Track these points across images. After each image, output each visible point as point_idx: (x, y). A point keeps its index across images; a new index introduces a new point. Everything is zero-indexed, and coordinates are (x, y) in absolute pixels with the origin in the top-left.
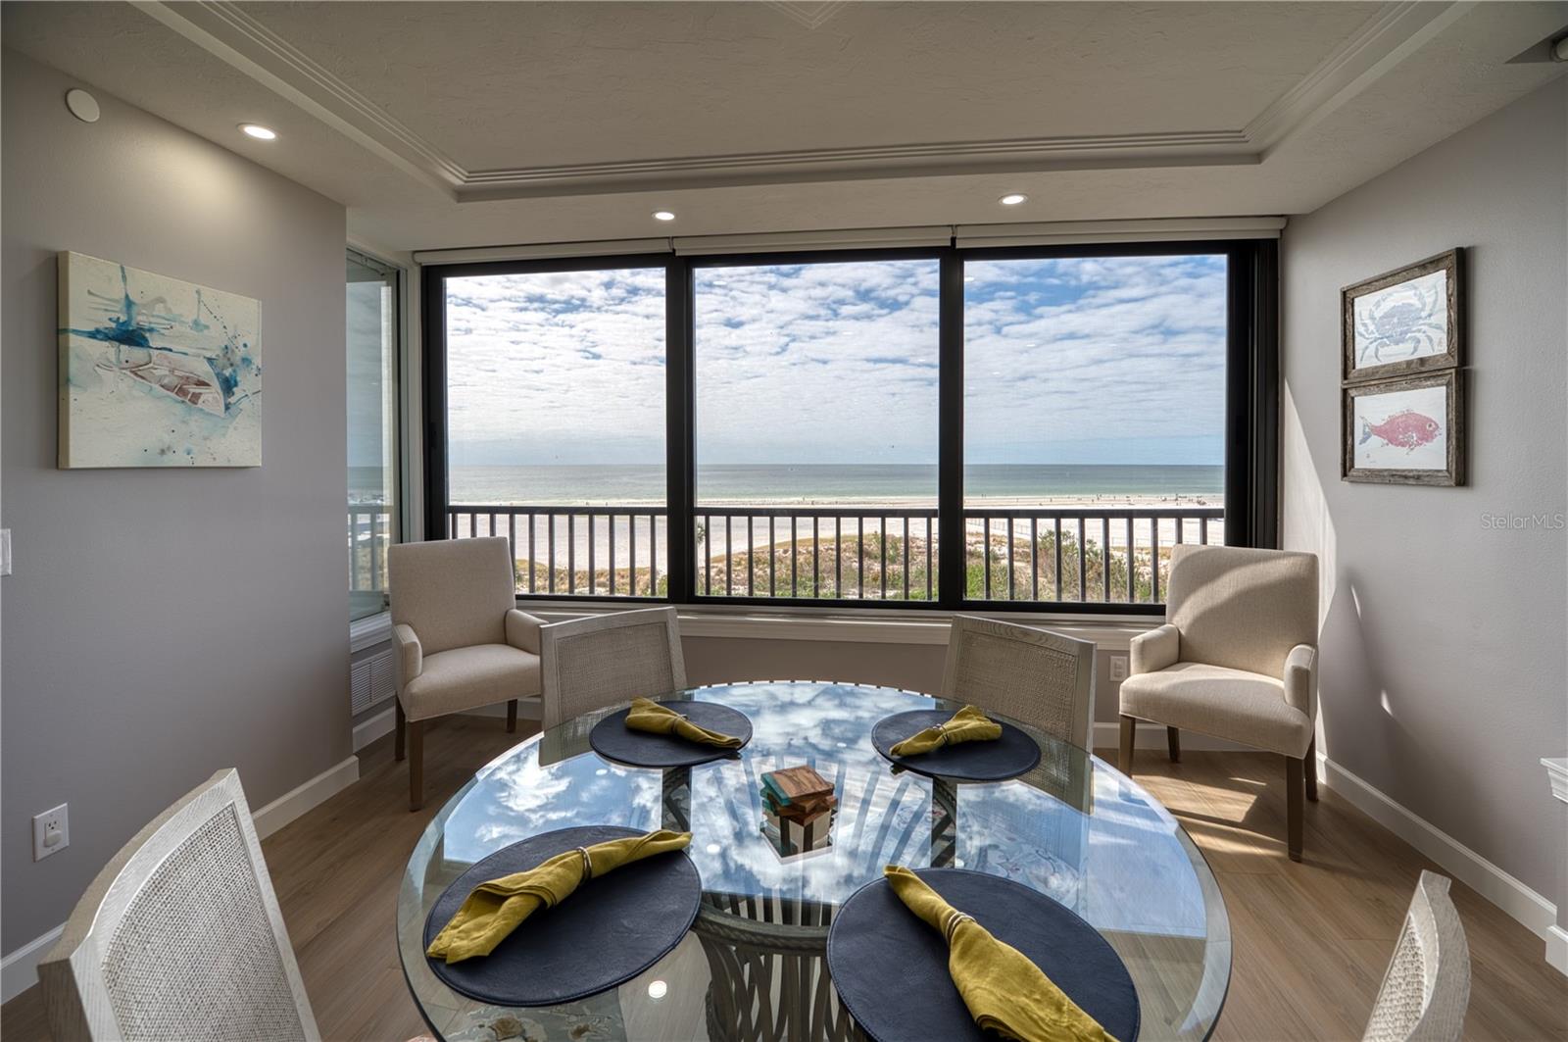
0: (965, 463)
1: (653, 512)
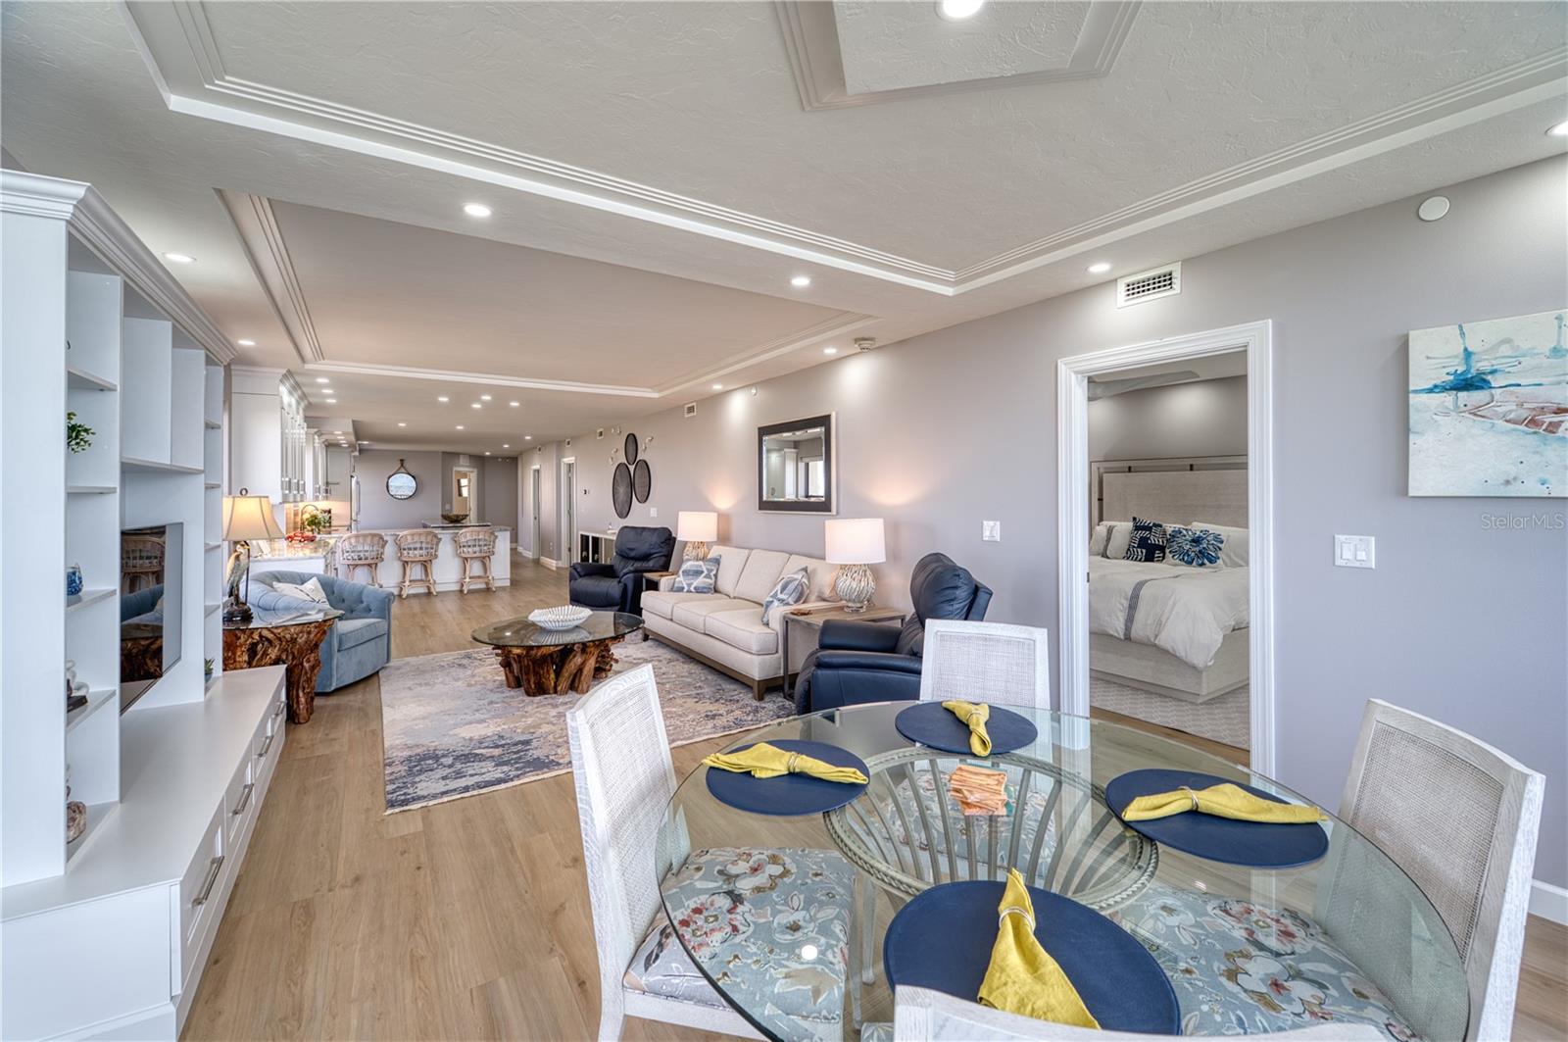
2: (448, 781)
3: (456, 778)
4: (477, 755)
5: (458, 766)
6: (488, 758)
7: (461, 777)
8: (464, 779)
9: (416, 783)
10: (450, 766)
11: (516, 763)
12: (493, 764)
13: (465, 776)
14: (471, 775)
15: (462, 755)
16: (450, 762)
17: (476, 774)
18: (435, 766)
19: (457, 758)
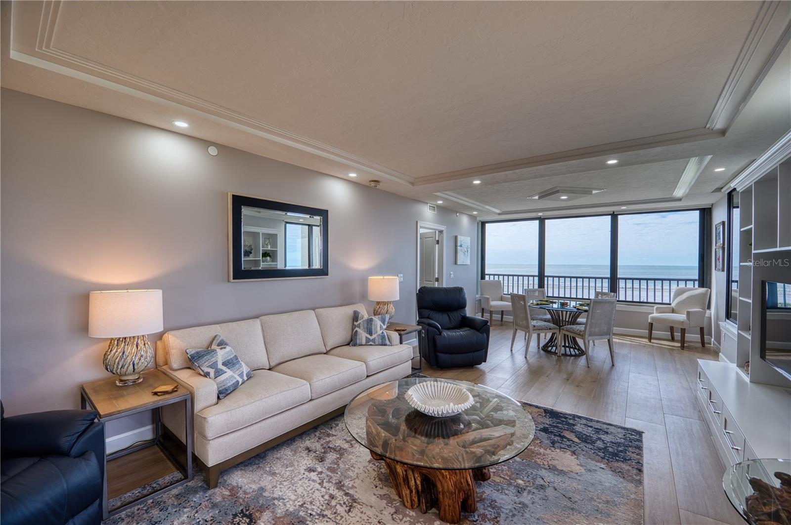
0: (618, 264)
1: (534, 276)
2: (606, 430)
3: (601, 429)
4: (579, 438)
5: (595, 437)
6: (575, 432)
7: (597, 429)
8: (596, 427)
9: (624, 439)
10: (600, 439)
11: (563, 421)
12: (576, 427)
13: (595, 428)
14: (591, 427)
15: (588, 443)
16: (598, 442)
17: (588, 426)
18: (608, 445)
19: (593, 442)
